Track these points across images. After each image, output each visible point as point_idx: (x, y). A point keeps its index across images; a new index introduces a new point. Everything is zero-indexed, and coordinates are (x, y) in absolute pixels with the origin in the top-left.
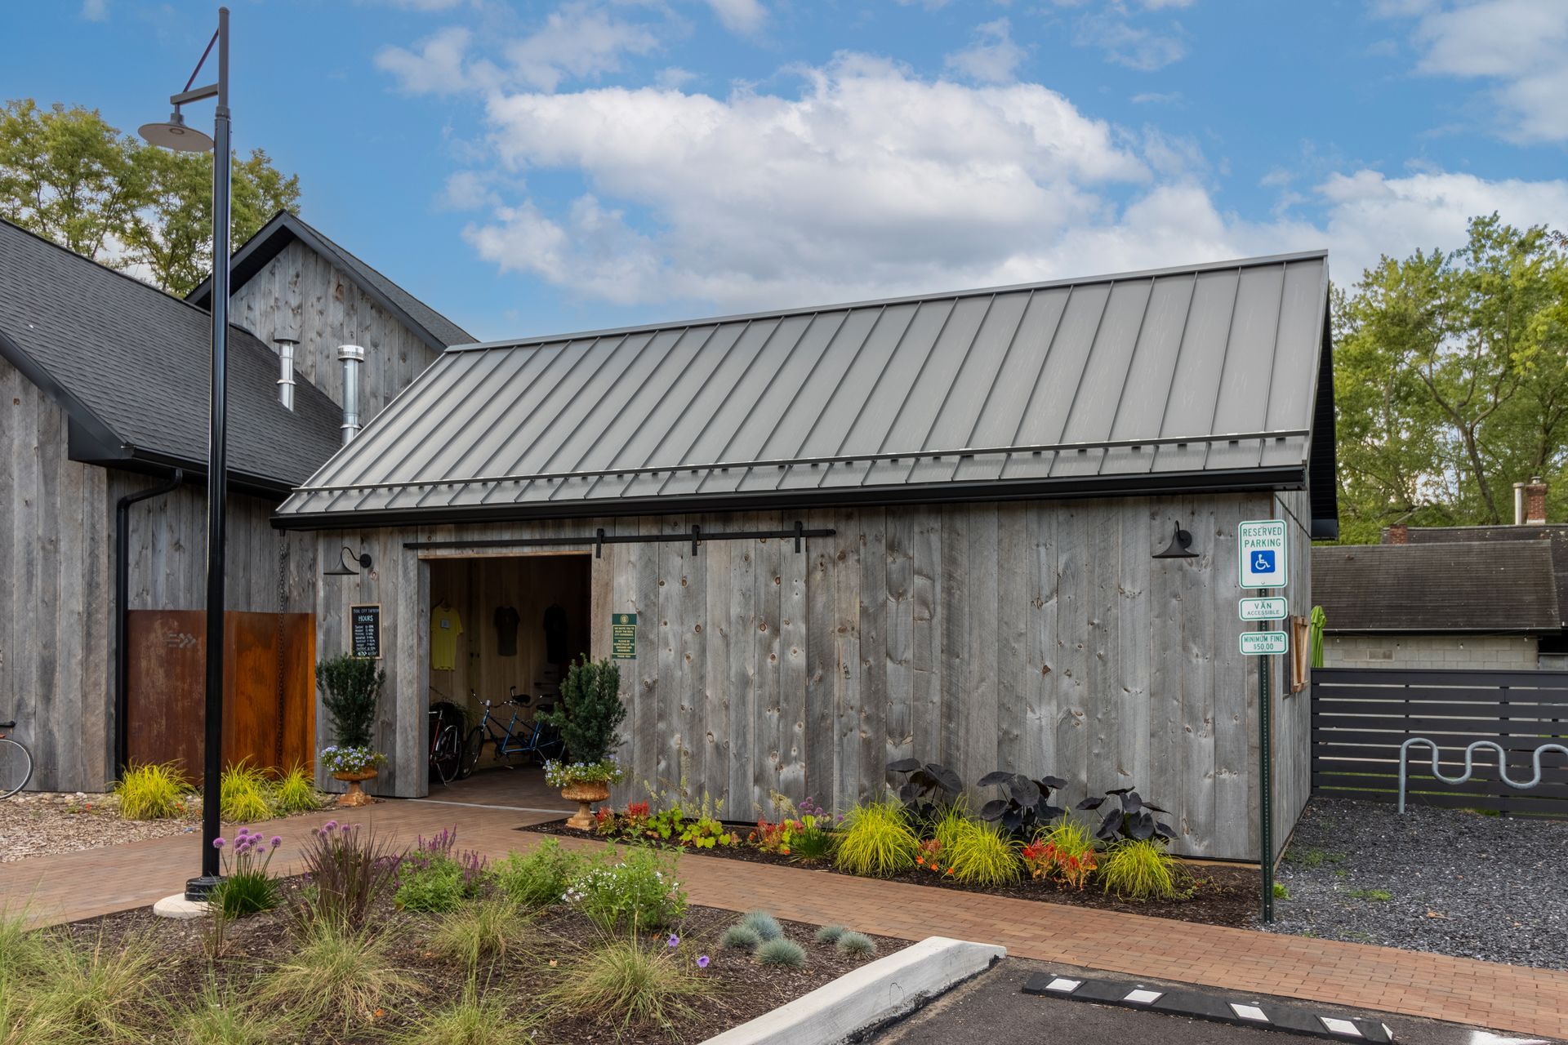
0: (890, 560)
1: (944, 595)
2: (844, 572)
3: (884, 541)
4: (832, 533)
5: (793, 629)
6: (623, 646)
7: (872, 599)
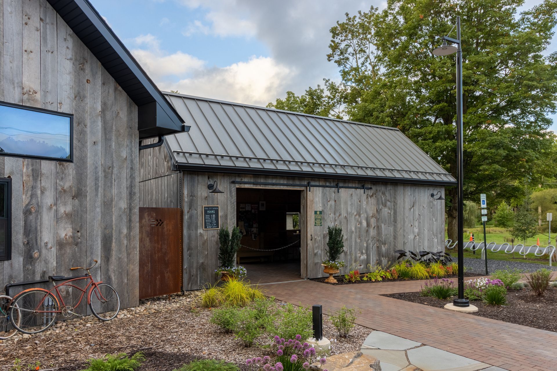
0: (382, 197)
1: (393, 207)
3: (381, 192)
4: (371, 188)
5: (363, 216)
6: (318, 222)
7: (379, 208)
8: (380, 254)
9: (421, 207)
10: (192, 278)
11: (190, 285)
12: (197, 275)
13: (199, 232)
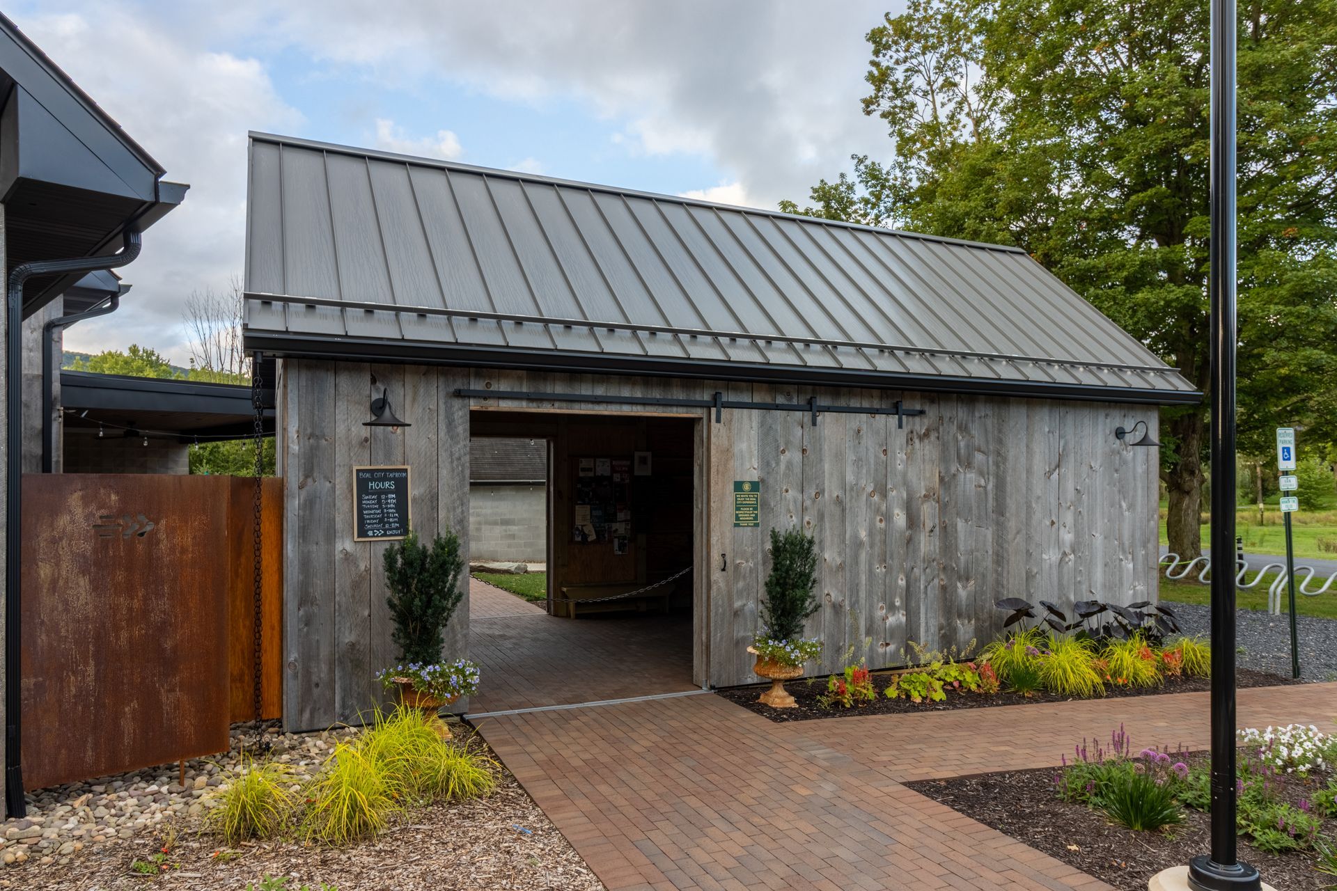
0: (960, 438)
1: (994, 468)
2: (928, 448)
3: (955, 423)
4: (922, 413)
5: (897, 495)
6: (746, 514)
7: (947, 470)
8: (949, 608)
9: (1085, 468)
10: (316, 691)
11: (306, 715)
12: (333, 681)
13: (339, 546)
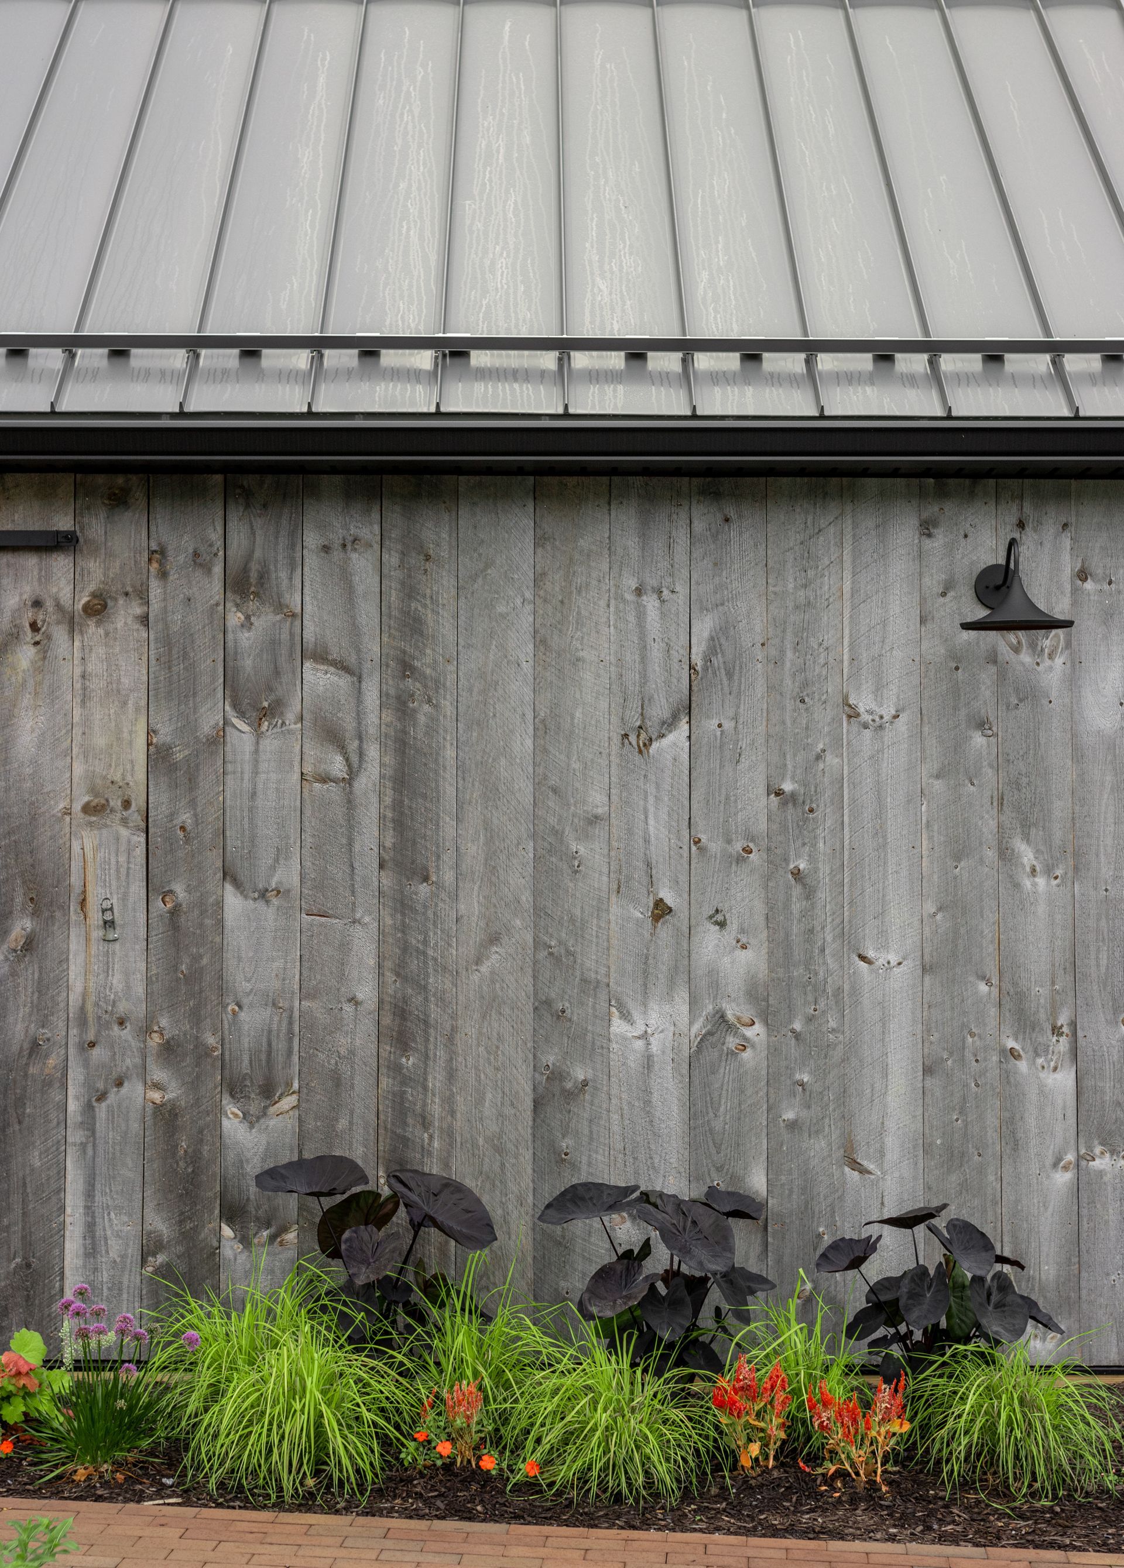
0: (235, 618)
1: (388, 716)
2: (101, 651)
3: (218, 569)
